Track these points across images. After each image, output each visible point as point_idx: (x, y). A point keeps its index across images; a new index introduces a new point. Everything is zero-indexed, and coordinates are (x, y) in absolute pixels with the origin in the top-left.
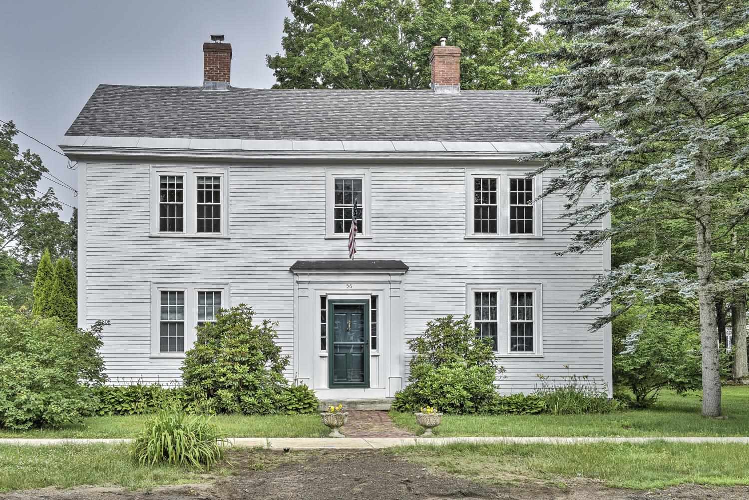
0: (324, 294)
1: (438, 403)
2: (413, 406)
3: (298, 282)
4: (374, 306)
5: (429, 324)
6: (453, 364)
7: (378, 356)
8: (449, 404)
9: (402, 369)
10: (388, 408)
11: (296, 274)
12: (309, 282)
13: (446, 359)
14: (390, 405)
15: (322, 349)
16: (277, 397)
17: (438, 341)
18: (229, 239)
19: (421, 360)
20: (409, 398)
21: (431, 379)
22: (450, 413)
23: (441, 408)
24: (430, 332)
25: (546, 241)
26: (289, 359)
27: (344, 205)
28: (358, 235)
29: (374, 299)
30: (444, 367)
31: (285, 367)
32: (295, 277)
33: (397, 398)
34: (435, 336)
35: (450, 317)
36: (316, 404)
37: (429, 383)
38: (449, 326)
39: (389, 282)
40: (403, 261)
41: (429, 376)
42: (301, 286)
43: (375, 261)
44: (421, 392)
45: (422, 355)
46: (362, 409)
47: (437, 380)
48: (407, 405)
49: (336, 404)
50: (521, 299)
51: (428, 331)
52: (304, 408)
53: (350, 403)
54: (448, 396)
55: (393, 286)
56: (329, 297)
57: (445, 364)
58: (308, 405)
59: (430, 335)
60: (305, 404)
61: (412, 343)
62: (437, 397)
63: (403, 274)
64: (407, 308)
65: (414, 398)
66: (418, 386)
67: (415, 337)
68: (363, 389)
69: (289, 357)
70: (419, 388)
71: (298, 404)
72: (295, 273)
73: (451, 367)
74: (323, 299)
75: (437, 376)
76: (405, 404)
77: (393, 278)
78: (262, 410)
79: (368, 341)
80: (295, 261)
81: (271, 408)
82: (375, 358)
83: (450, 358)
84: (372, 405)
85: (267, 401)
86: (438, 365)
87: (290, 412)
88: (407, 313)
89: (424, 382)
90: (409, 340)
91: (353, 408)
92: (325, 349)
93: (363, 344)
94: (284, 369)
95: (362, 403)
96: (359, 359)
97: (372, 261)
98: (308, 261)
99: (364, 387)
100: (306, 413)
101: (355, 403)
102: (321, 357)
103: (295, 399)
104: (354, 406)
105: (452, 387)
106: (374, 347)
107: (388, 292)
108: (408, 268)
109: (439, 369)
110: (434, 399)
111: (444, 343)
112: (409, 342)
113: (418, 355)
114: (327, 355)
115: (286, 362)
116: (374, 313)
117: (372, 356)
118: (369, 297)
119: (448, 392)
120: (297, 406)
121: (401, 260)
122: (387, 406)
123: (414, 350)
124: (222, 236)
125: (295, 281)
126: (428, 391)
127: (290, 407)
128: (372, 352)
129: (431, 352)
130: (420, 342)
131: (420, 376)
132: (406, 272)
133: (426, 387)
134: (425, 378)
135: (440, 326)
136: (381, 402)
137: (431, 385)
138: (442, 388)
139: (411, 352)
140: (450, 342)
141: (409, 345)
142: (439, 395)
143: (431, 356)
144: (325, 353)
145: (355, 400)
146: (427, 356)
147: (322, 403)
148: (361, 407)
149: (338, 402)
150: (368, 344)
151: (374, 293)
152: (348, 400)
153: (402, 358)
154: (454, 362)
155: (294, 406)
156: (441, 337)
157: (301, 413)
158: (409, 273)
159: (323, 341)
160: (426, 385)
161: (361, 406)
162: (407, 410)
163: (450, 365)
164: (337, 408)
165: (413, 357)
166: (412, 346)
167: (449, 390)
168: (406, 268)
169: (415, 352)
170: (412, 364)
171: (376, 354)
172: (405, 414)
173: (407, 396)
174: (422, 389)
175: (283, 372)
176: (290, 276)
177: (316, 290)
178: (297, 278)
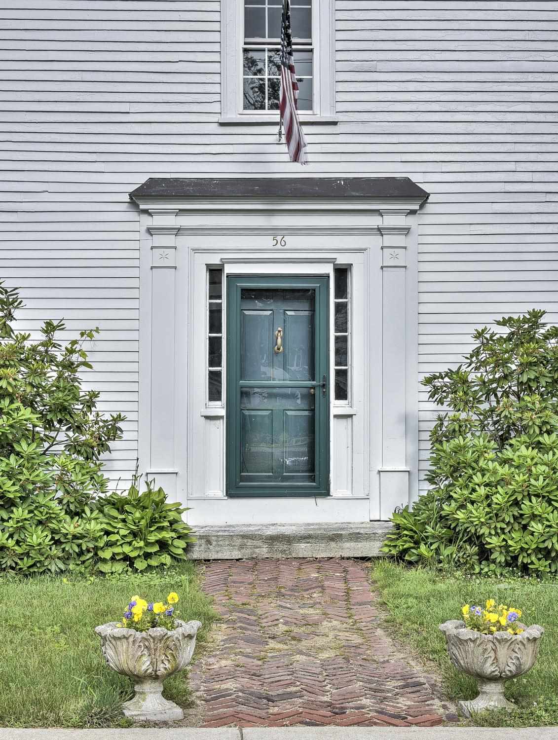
0: (215, 260)
1: (507, 547)
2: (437, 551)
3: (150, 231)
4: (342, 290)
5: (479, 335)
6: (546, 439)
7: (351, 416)
8: (538, 550)
9: (412, 448)
10: (374, 553)
11: (146, 212)
12: (178, 231)
13: (525, 428)
14: (378, 544)
15: (212, 398)
16: (71, 527)
17: (505, 377)
19: (459, 430)
20: (429, 529)
21: (486, 479)
22: (539, 575)
23: (515, 558)
24: (483, 357)
26: (120, 425)
27: (267, 40)
28: (302, 115)
29: (342, 273)
30: (523, 448)
31: (110, 444)
32: (144, 217)
33: (398, 527)
34: (497, 365)
35: (536, 316)
36: (182, 544)
37: (482, 491)
38: (532, 339)
39: (380, 231)
40: (414, 178)
41: (483, 471)
42: (160, 240)
43: (345, 179)
44: (460, 515)
45: (463, 416)
46: (306, 554)
47: (502, 482)
48: (423, 548)
49: (238, 542)
51: (476, 353)
52: (147, 556)
53: (273, 539)
54: (536, 527)
55: (389, 240)
56: (229, 269)
57: (524, 438)
58: (156, 548)
59: (484, 363)
60: (148, 544)
61: (438, 383)
62: (502, 529)
63: (413, 212)
64: (425, 297)
65: (440, 531)
66: (451, 497)
67: (444, 369)
68: (311, 501)
69: (119, 418)
70: (453, 504)
71: (130, 543)
72: (142, 207)
73: (539, 446)
74: (215, 273)
75: (504, 471)
76: (417, 543)
77: (390, 221)
78: (25, 563)
79: (327, 379)
80: (143, 179)
81: (52, 558)
82: (343, 422)
83: (538, 422)
84: (333, 544)
85: (38, 537)
86: (503, 440)
87: (106, 568)
88: (423, 308)
89: (467, 486)
90: (428, 375)
91: (283, 552)
92: (219, 399)
93: (314, 387)
94: (108, 449)
95: (306, 538)
96: (304, 424)
97: (340, 179)
98: (176, 180)
99: (315, 495)
100: (150, 568)
101: (288, 539)
102: (207, 418)
103: (123, 532)
104: (285, 547)
105: (545, 504)
106: (342, 394)
107: (377, 258)
108: (426, 196)
109: (508, 453)
110: (497, 534)
111: (520, 384)
112: (429, 381)
113: (451, 414)
114: (223, 412)
115: (113, 430)
116: (341, 309)
117: (335, 416)
118: (329, 269)
119: (534, 517)
120: (127, 549)
121: (409, 176)
122: (373, 549)
123: (441, 402)
125: (143, 229)
126: (478, 513)
127: (107, 554)
128: (336, 406)
129: (485, 406)
130: (459, 380)
131: (456, 470)
132: (422, 206)
133: (472, 503)
134: (471, 477)
135: (509, 339)
136: (356, 537)
137: (487, 497)
138: (516, 503)
139: (433, 406)
140: (536, 379)
141: (429, 388)
142: (508, 524)
143: (486, 418)
144: (219, 408)
145: (287, 531)
146: (475, 417)
147: (201, 537)
148: (303, 549)
149: (244, 537)
150: (325, 386)
151: (342, 259)
152: (270, 532)
153: (413, 423)
154: (549, 433)
155: (117, 550)
156: (514, 367)
157: (136, 571)
158: (429, 208)
159: (214, 378)
160: (474, 496)
161: (303, 545)
162: (421, 559)
163: (539, 443)
164: (158, 608)
165: (440, 419)
166: (436, 391)
167: (538, 511)
168: (422, 197)
169: (445, 407)
170: (437, 438)
171: (346, 411)
172: (417, 574)
173: (424, 524)
174: (462, 507)
175: (104, 456)
176: (134, 216)
177: (196, 250)
178: (147, 221)
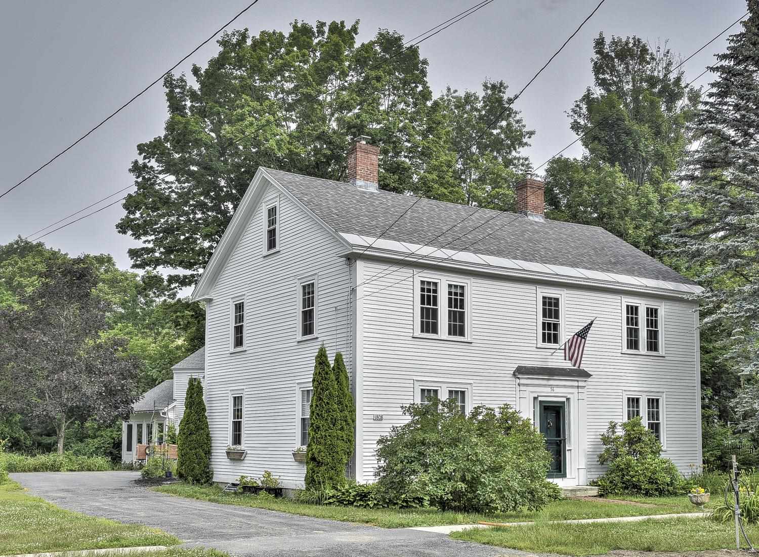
3: (519, 385)
4: (568, 407)
7: (572, 450)
9: (586, 461)
11: (518, 378)
12: (527, 385)
18: (471, 343)
25: (666, 358)
27: (547, 319)
28: (556, 346)
29: (568, 399)
32: (517, 379)
39: (578, 387)
42: (522, 388)
50: (653, 403)
55: (580, 390)
56: (540, 399)
63: (586, 381)
68: (561, 479)
72: (517, 376)
74: (535, 398)
77: (580, 384)
79: (565, 437)
80: (517, 366)
82: (570, 453)
98: (526, 367)
99: (562, 477)
107: (576, 396)
108: (591, 376)
117: (567, 450)
118: (565, 400)
121: (584, 369)
124: (466, 340)
125: (517, 384)
128: (567, 447)
132: (588, 379)
150: (565, 439)
151: (568, 396)
153: (586, 452)
168: (588, 375)
171: (570, 448)
176: (514, 379)
177: (532, 392)
178: (518, 381)
